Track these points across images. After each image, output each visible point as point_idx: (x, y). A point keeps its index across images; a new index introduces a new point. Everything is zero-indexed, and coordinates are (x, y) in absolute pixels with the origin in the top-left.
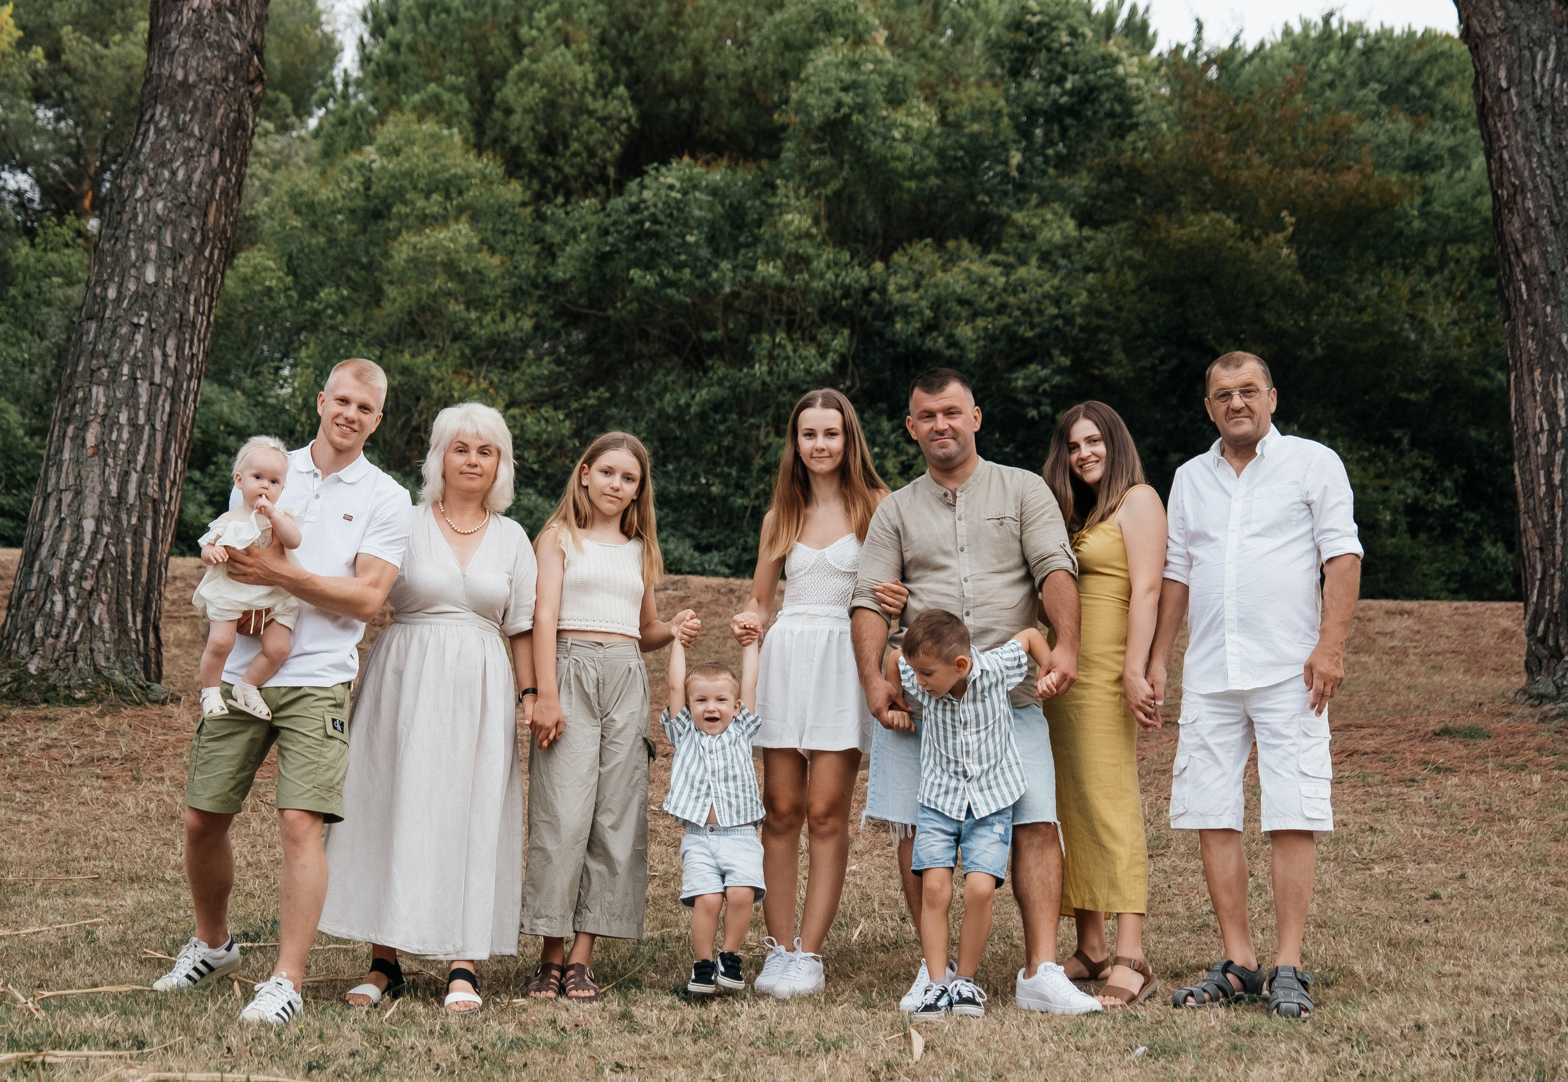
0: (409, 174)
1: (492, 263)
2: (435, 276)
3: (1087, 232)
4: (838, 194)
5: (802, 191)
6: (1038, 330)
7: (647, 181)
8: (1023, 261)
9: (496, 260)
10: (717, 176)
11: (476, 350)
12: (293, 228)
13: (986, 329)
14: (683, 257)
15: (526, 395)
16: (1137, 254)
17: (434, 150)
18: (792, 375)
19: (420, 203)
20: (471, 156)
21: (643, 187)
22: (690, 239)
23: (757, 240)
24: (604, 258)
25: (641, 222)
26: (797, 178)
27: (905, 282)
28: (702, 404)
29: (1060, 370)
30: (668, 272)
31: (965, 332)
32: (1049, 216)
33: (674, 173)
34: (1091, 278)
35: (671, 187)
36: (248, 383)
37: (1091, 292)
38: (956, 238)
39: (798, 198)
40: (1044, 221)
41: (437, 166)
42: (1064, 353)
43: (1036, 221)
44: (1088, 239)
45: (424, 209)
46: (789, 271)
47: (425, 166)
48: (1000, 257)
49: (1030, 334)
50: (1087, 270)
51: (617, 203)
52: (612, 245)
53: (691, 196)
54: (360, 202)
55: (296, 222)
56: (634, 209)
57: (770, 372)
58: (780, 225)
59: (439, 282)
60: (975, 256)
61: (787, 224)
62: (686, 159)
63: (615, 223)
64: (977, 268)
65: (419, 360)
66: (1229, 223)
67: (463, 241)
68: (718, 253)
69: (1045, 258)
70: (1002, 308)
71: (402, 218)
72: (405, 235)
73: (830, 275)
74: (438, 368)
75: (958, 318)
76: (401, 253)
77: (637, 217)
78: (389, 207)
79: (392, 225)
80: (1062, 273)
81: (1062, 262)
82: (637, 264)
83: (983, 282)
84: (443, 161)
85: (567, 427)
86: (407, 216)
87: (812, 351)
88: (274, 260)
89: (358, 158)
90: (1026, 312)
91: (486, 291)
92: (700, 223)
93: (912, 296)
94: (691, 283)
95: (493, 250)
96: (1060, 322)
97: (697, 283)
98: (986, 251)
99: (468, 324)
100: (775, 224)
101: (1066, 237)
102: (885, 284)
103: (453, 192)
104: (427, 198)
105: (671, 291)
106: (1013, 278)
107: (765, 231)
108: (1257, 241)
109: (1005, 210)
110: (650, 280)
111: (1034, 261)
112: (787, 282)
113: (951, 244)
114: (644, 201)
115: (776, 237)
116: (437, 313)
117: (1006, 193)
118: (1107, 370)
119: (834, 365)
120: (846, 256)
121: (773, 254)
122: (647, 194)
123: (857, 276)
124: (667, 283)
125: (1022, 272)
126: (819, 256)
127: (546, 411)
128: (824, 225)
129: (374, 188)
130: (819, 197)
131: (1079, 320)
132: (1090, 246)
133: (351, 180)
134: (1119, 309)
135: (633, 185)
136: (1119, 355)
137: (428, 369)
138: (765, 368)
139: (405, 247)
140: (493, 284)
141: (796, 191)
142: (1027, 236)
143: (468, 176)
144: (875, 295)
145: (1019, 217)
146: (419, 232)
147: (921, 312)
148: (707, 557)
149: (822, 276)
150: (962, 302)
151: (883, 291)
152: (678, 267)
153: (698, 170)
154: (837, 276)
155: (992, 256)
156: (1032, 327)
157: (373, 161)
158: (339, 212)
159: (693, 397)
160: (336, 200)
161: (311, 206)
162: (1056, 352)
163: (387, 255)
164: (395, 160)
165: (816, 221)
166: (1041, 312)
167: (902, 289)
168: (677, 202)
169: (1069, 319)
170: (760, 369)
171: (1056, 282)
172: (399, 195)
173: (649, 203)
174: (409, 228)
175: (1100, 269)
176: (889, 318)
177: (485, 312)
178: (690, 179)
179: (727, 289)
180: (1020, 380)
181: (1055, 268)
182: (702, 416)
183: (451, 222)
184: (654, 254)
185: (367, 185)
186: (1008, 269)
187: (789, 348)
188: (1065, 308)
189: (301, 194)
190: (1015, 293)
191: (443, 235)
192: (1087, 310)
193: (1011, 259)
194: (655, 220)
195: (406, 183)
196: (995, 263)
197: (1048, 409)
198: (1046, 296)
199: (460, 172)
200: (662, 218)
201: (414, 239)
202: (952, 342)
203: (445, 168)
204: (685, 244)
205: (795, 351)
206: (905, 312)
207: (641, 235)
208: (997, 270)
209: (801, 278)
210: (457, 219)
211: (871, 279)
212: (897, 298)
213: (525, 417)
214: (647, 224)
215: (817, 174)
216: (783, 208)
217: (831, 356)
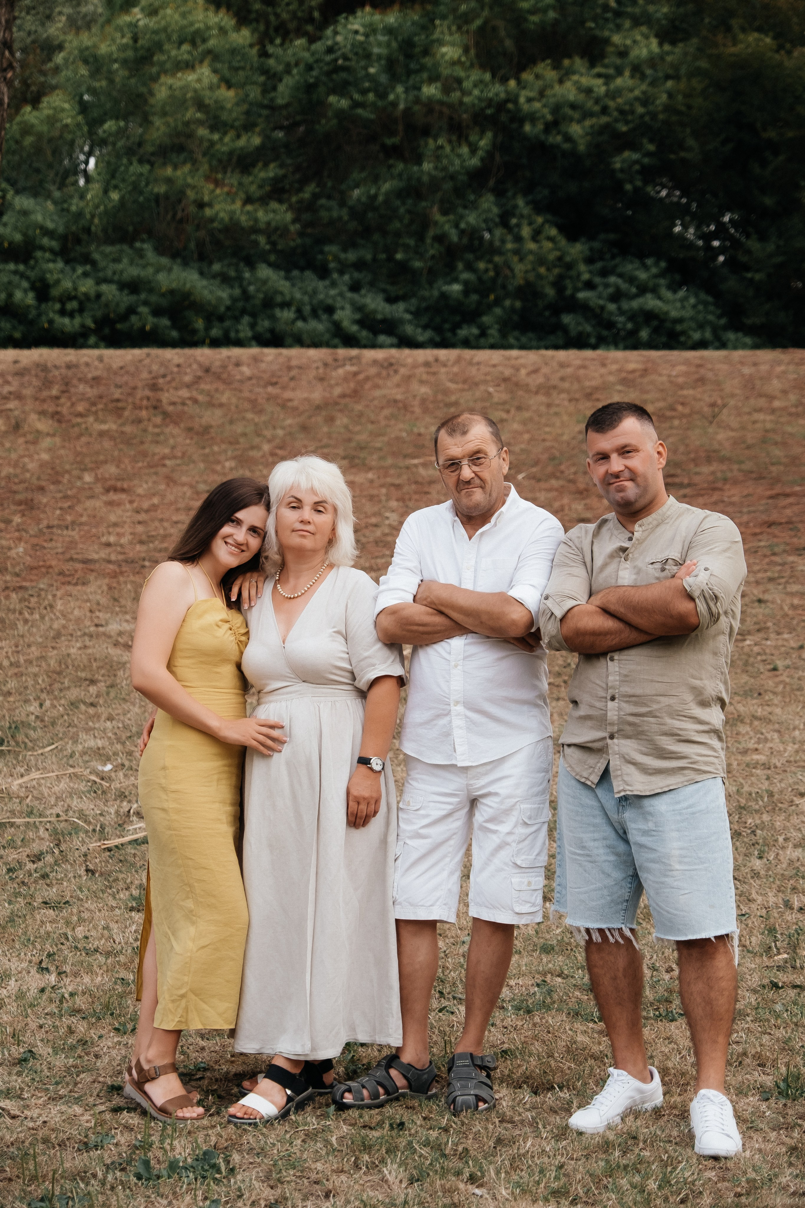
0: (165, 29)
1: (228, 95)
2: (187, 109)
3: (667, 47)
4: (482, 29)
5: (454, 28)
6: (631, 126)
7: (339, 28)
8: (619, 72)
9: (231, 93)
10: (392, 18)
11: (220, 161)
12: (82, 76)
13: (592, 127)
14: (367, 85)
15: (258, 194)
16: (703, 64)
17: (183, 9)
18: (451, 169)
19: (174, 53)
20: (211, 14)
21: (336, 33)
22: (372, 70)
23: (422, 68)
24: (310, 88)
25: (336, 60)
26: (451, 17)
27: (532, 94)
28: (387, 194)
29: (648, 154)
30: (356, 96)
31: (576, 129)
32: (639, 38)
33: (359, 20)
34: (670, 84)
35: (356, 32)
36: (57, 194)
37: (670, 95)
38: (570, 57)
39: (451, 34)
40: (635, 42)
41: (185, 22)
42: (651, 141)
43: (628, 42)
44: (668, 53)
45: (176, 56)
46: (447, 90)
47: (176, 22)
48: (602, 70)
49: (624, 129)
50: (668, 77)
51: (318, 46)
52: (317, 78)
53: (372, 39)
54: (130, 54)
55: (83, 71)
56: (330, 50)
57: (436, 168)
58: (438, 56)
59: (192, 114)
60: (583, 70)
61: (443, 55)
62: (368, 9)
63: (317, 61)
64: (585, 81)
65: (179, 173)
66: (768, 40)
67: (206, 81)
68: (395, 78)
69: (637, 70)
70: (605, 110)
71: (162, 64)
72: (163, 79)
73: (476, 92)
74: (193, 177)
75: (571, 120)
76: (161, 92)
77: (333, 56)
78: (152, 55)
79: (154, 70)
80: (648, 80)
81: (649, 72)
82: (333, 91)
83: (589, 91)
84: (191, 18)
85: (289, 216)
86: (165, 62)
87: (465, 150)
88: (69, 102)
89: (127, 18)
90: (622, 112)
91: (224, 116)
92: (379, 57)
93: (537, 105)
94: (374, 104)
95: (229, 86)
96: (647, 118)
97: (380, 103)
98: (592, 65)
99: (212, 144)
100: (434, 55)
101: (650, 52)
102: (517, 96)
103: (198, 41)
104: (179, 48)
105: (360, 111)
106: (612, 86)
107: (427, 61)
108: (789, 53)
109: (606, 33)
110: (344, 103)
111: (627, 73)
112: (445, 99)
113: (566, 62)
114: (337, 44)
115: (436, 65)
116: (190, 136)
117: (607, 20)
118: (683, 154)
119: (482, 160)
120: (488, 76)
121: (433, 79)
122: (339, 38)
123: (497, 90)
124: (356, 105)
125: (619, 81)
126: (468, 77)
127: (274, 205)
128: (473, 52)
129: (140, 42)
130: (467, 32)
131: (661, 117)
132: (669, 59)
133: (123, 36)
134: (689, 107)
135: (329, 32)
136: (691, 142)
137: (185, 179)
138: (431, 165)
139: (163, 89)
140: (231, 111)
141: (449, 28)
142: (623, 54)
143: (208, 28)
144: (510, 106)
145: (616, 39)
146: (173, 75)
147: (543, 117)
148: (394, 307)
149: (470, 93)
150: (573, 106)
151: (515, 101)
152: (364, 92)
153: (377, 17)
154: (482, 91)
155: (598, 70)
156: (627, 122)
157: (138, 20)
158: (116, 61)
159: (379, 189)
160: (112, 53)
161: (95, 57)
162: (645, 141)
163: (151, 93)
164: (154, 19)
165: (466, 50)
166: (632, 112)
167: (529, 100)
168: (361, 43)
169: (654, 116)
170: (427, 166)
171: (644, 87)
172: (158, 46)
173: (342, 44)
174: (166, 72)
175: (676, 77)
176: (521, 121)
177: (225, 133)
178: (371, 25)
179: (402, 106)
180: (617, 163)
181: (643, 77)
182: (386, 202)
183: (197, 67)
184: (346, 83)
185: (135, 39)
186: (608, 79)
187: (448, 149)
188: (651, 108)
189: (87, 48)
190: (614, 98)
191: (191, 77)
192: (667, 108)
193: (611, 71)
194: (346, 58)
195: (163, 36)
196: (599, 76)
197: (639, 183)
198: (637, 99)
199: (202, 26)
200: (350, 55)
201: (170, 81)
202: (568, 138)
203: (192, 24)
204: (368, 75)
205: (453, 150)
206: (532, 118)
207: (337, 69)
208: (600, 81)
209: (456, 95)
210: (201, 62)
211: (507, 92)
212: (526, 107)
213: (256, 211)
214: (340, 62)
215: (465, 14)
216: (441, 43)
217: (480, 153)
